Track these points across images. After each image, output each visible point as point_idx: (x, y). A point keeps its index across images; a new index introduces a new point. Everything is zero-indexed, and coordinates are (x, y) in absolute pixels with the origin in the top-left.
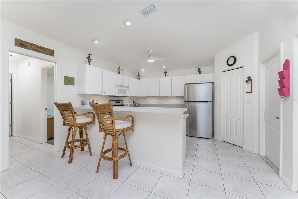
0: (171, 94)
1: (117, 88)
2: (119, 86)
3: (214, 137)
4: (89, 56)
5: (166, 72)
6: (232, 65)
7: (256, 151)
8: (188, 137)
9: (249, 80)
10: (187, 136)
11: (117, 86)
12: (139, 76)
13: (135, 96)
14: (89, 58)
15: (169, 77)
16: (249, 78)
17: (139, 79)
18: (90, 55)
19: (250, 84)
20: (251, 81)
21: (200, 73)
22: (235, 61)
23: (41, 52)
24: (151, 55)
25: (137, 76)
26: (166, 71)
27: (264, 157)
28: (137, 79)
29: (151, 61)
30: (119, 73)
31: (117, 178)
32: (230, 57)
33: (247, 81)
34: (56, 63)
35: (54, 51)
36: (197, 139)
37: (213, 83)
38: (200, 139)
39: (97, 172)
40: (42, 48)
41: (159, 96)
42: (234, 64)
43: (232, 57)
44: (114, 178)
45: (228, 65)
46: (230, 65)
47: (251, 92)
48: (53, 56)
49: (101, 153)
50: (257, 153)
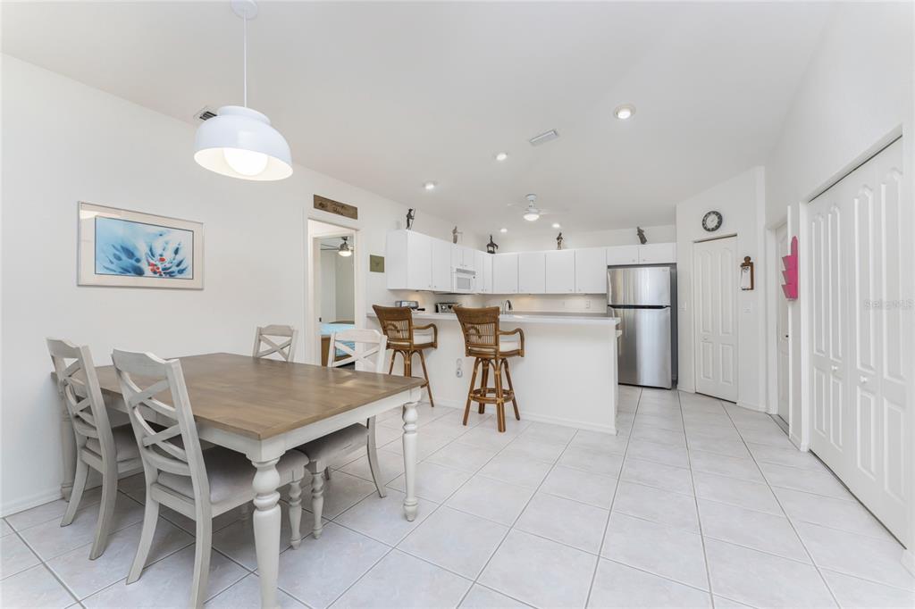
0: (573, 289)
1: (455, 276)
2: (459, 270)
3: (678, 385)
4: (409, 213)
5: (559, 238)
6: (713, 230)
7: (762, 408)
8: (621, 386)
9: (748, 263)
10: (619, 384)
11: (455, 271)
12: (492, 244)
13: (485, 292)
14: (409, 217)
15: (566, 248)
16: (748, 259)
17: (493, 252)
18: (410, 210)
19: (749, 271)
20: (752, 265)
21: (643, 241)
22: (720, 223)
23: (342, 214)
24: (531, 204)
25: (488, 246)
26: (560, 234)
27: (777, 418)
28: (489, 252)
29: (531, 217)
30: (455, 241)
31: (504, 430)
32: (709, 213)
33: (743, 265)
34: (357, 230)
35: (356, 209)
36: (639, 390)
37: (673, 266)
38: (644, 389)
39: (465, 423)
40: (343, 206)
41: (544, 292)
42: (717, 227)
43: (714, 212)
44: (500, 431)
45: (705, 228)
46: (709, 230)
47: (752, 288)
48: (356, 218)
49: (470, 392)
50: (764, 410)
